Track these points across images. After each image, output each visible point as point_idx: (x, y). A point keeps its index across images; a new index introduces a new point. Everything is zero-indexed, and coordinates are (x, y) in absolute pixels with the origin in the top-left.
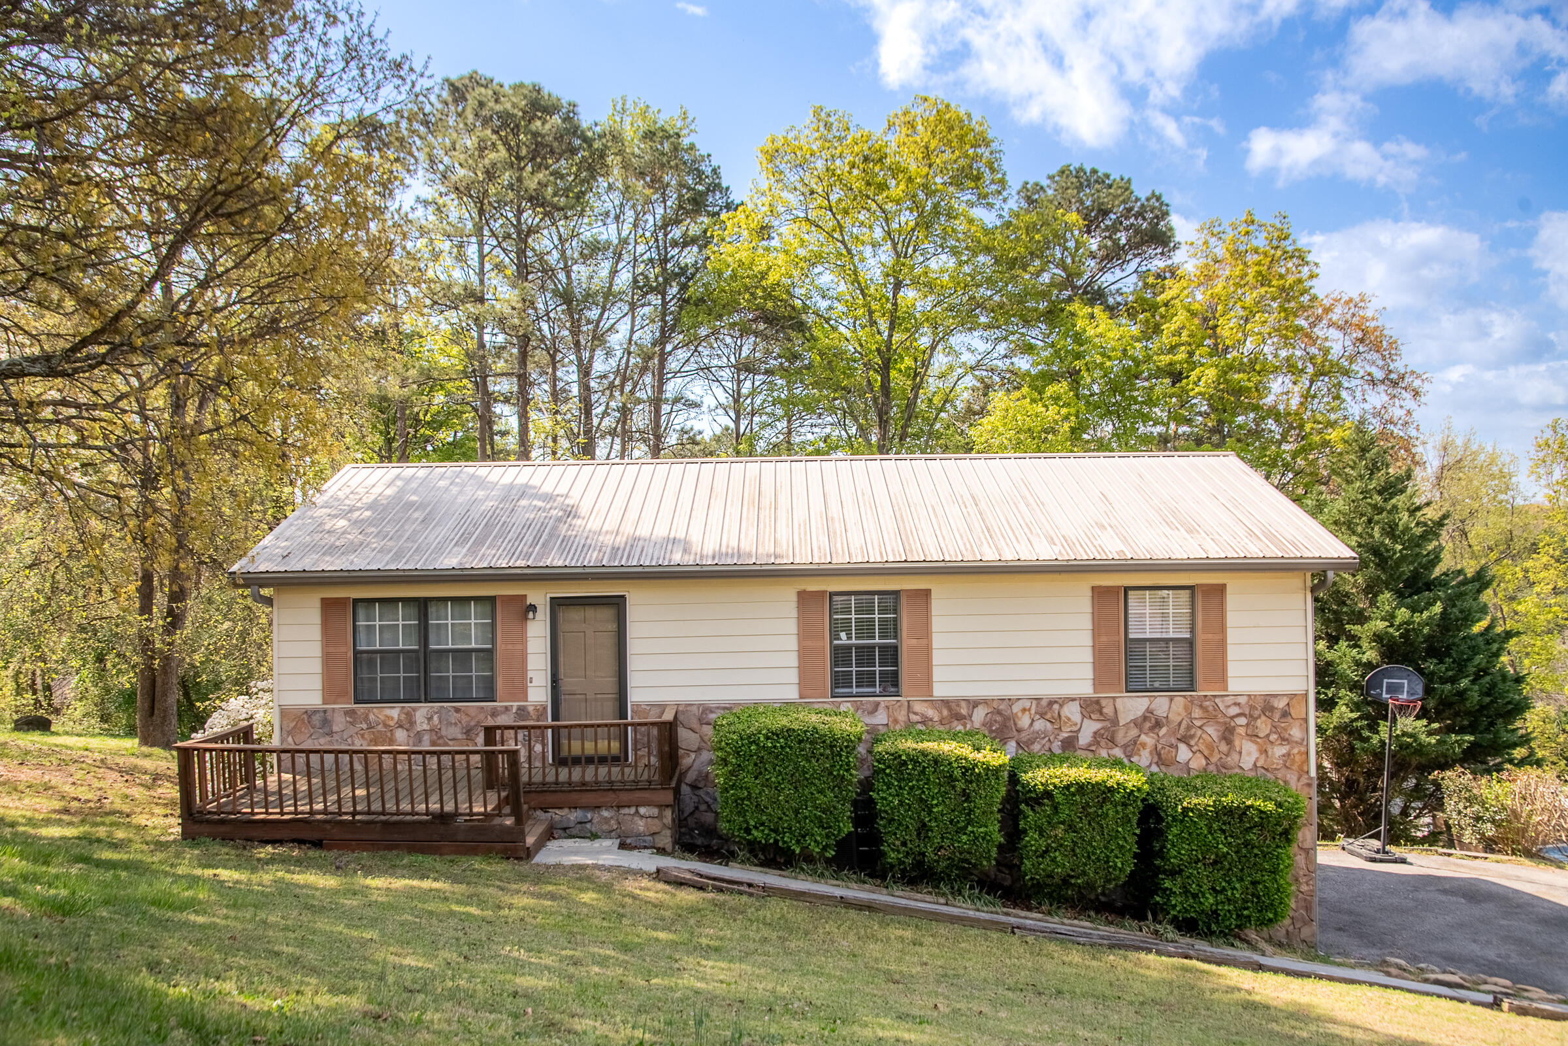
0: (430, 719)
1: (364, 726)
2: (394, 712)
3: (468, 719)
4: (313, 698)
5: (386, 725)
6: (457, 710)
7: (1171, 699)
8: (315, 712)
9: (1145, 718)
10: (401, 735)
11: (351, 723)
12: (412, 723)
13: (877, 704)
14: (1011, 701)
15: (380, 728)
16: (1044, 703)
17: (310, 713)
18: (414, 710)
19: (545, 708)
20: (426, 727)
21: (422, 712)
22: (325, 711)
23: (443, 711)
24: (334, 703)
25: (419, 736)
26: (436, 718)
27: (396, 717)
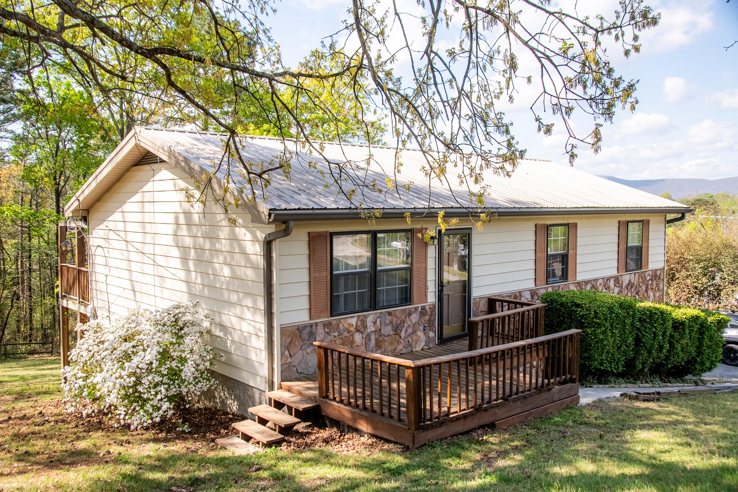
0: (375, 323)
1: (336, 334)
2: (353, 320)
3: (396, 319)
4: (303, 317)
5: (349, 331)
6: (390, 314)
7: (635, 274)
8: (305, 327)
9: (629, 284)
10: (358, 338)
11: (328, 334)
12: (365, 327)
13: (559, 286)
14: (596, 280)
15: (346, 334)
16: (605, 280)
17: (300, 329)
18: (365, 317)
19: (435, 306)
20: (373, 329)
21: (371, 317)
22: (311, 326)
23: (382, 315)
24: (319, 318)
25: (368, 337)
26: (378, 322)
27: (354, 323)
